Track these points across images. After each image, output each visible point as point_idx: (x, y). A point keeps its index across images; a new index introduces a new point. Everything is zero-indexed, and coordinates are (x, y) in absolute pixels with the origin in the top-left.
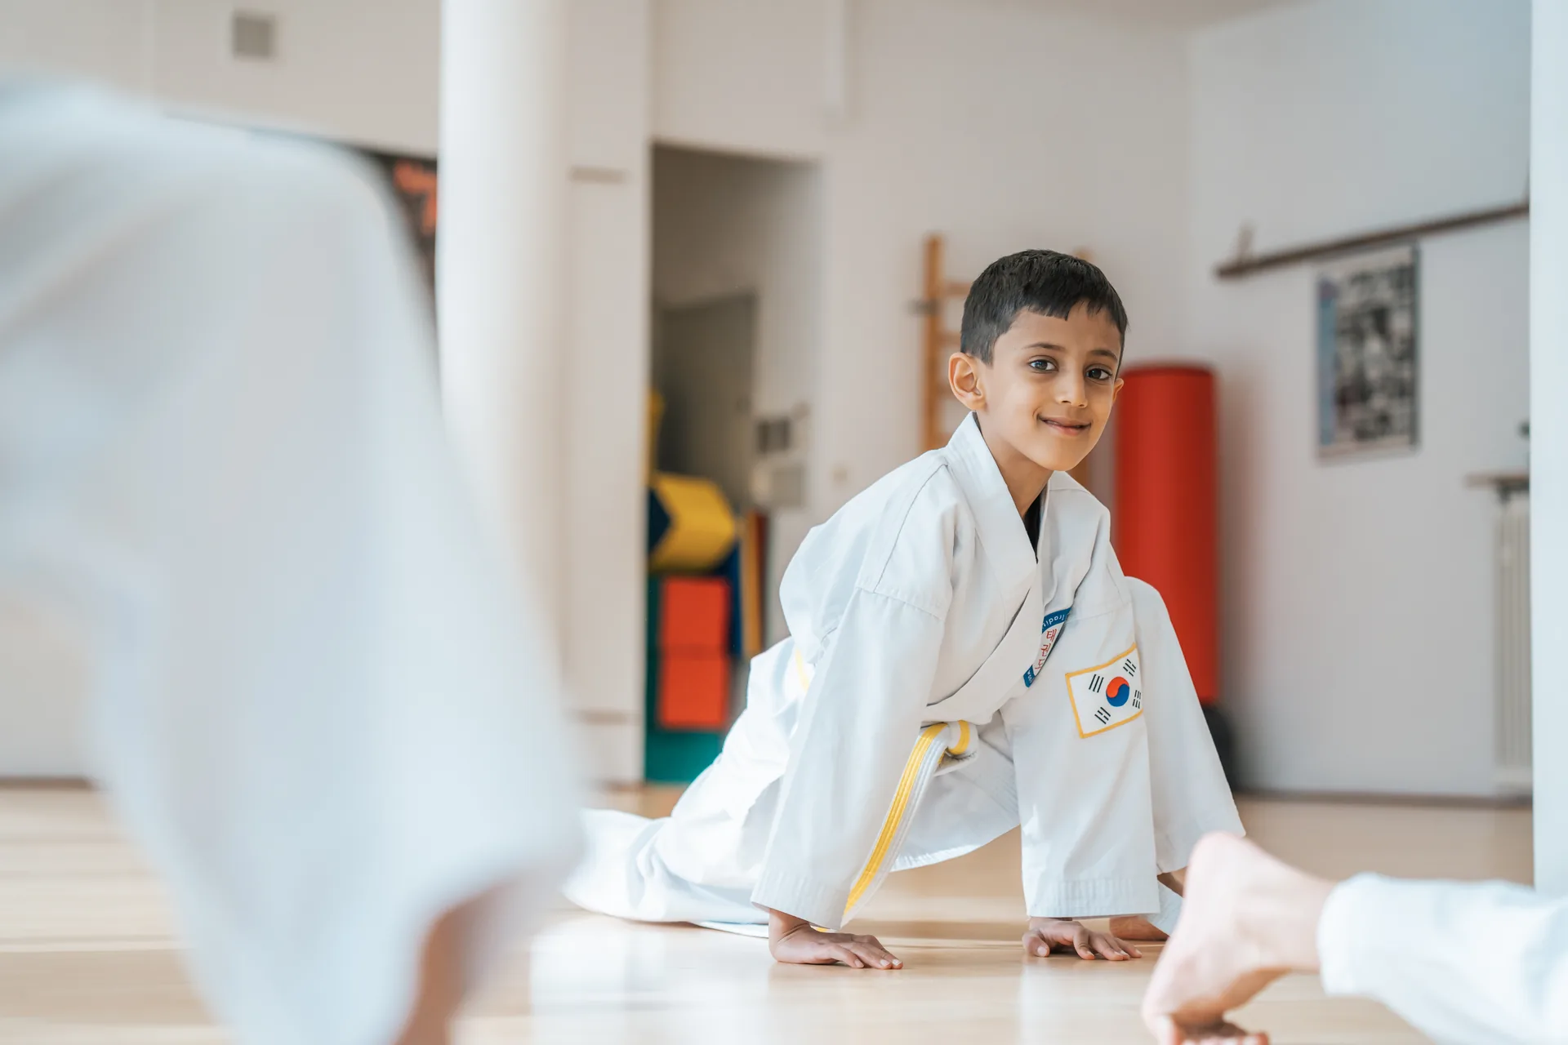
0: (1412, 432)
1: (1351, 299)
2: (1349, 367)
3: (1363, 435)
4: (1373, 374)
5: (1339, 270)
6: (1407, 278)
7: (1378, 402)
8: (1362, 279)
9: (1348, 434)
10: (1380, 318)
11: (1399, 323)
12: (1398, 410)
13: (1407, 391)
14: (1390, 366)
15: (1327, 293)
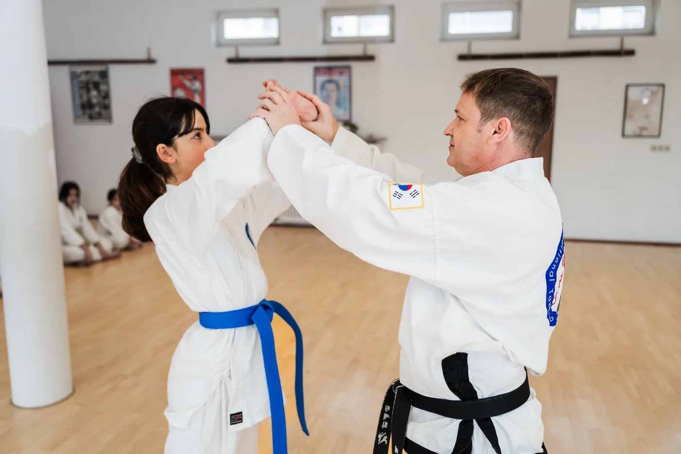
0: (109, 119)
1: (84, 78)
2: (85, 98)
3: (91, 118)
4: (94, 101)
5: (79, 69)
6: (104, 75)
7: (97, 109)
8: (87, 73)
9: (86, 117)
10: (96, 85)
11: (103, 87)
12: (103, 112)
13: (107, 107)
14: (100, 100)
15: (74, 76)
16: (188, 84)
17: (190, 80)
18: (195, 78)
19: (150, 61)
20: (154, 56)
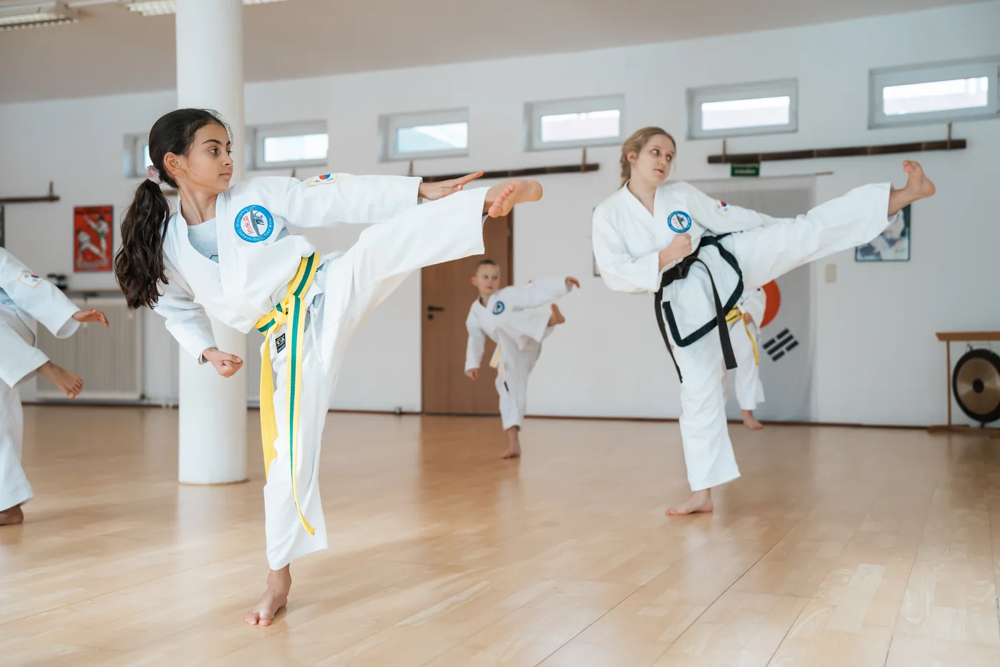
16: (93, 225)
17: (96, 221)
18: (102, 218)
19: (52, 198)
20: (56, 192)
